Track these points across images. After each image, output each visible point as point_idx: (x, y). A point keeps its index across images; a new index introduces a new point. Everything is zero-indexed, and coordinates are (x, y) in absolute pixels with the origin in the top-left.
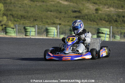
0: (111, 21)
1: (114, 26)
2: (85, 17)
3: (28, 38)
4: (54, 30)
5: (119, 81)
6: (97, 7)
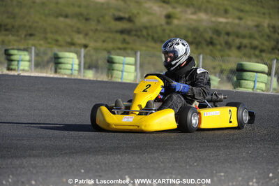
0: (200, 43)
1: (207, 54)
4: (72, 58)
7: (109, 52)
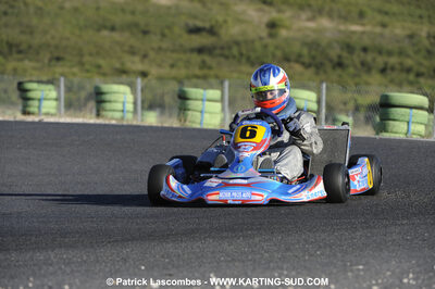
0: (322, 64)
1: (332, 82)
2: (230, 48)
3: (33, 123)
4: (124, 93)
5: (350, 274)
7: (181, 82)
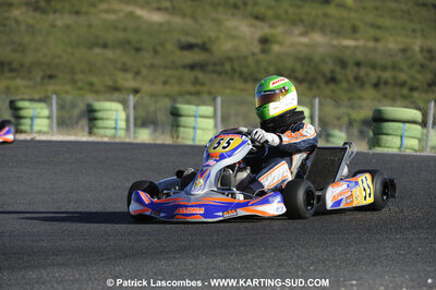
0: (315, 79)
1: (325, 97)
2: (222, 64)
3: (25, 141)
4: (116, 111)
5: (343, 289)
6: (265, 30)
